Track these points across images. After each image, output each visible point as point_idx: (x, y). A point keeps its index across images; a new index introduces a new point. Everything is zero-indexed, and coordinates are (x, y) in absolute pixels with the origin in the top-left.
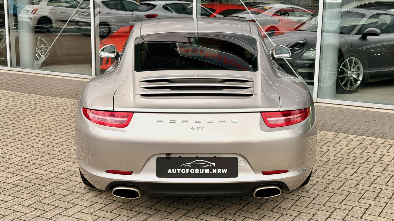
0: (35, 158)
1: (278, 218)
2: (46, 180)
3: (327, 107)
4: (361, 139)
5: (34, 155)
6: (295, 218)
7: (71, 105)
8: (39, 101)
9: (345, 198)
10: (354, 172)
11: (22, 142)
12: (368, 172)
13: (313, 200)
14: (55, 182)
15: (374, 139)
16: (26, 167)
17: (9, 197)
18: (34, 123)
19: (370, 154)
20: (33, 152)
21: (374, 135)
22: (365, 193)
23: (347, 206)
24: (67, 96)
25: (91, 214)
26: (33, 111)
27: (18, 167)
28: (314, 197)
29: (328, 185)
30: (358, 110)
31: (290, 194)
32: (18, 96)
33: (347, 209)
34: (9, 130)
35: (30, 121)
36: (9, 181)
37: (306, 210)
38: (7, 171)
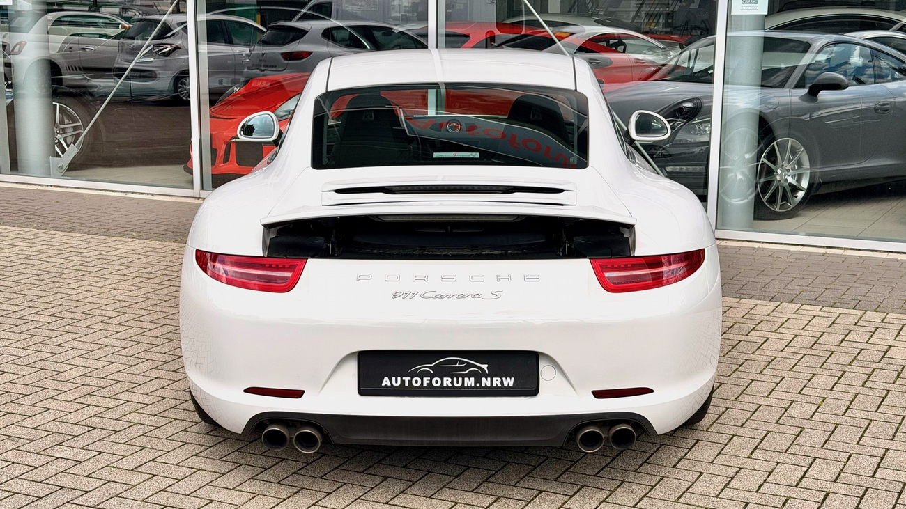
0: (117, 370)
1: (693, 481)
2: (155, 415)
3: (740, 248)
4: (831, 315)
5: (113, 363)
6: (730, 482)
7: (164, 255)
8: (86, 246)
9: (829, 437)
10: (835, 384)
11: (76, 336)
12: (865, 382)
13: (761, 442)
14: (177, 418)
15: (861, 312)
16: (103, 388)
17: (84, 452)
18: (90, 294)
19: (860, 346)
20: (109, 356)
21: (858, 306)
22: (870, 426)
23: (837, 453)
24: (147, 235)
25: (278, 483)
26: (78, 268)
27: (84, 390)
28: (761, 437)
29: (785, 411)
30: (810, 254)
31: (707, 431)
32: (32, 237)
33: (838, 459)
34: (37, 310)
35: (80, 291)
36: (72, 418)
37: (750, 464)
38: (62, 396)
